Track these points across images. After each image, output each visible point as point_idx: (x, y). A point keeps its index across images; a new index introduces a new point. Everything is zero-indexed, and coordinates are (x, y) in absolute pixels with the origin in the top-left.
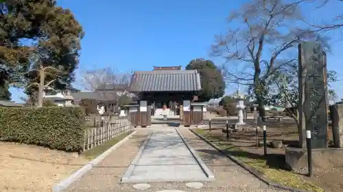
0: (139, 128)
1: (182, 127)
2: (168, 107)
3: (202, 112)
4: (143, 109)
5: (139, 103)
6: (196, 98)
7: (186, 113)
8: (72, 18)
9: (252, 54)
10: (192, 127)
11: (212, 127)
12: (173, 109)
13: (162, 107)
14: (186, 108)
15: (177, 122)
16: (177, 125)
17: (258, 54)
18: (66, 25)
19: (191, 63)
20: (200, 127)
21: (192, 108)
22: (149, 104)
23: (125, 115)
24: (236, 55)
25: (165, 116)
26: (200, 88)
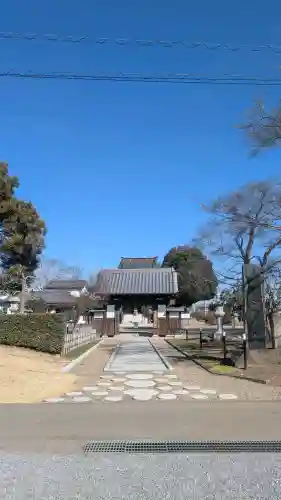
0: (105, 337)
1: (156, 337)
2: (140, 312)
3: (180, 319)
4: (111, 315)
5: (105, 308)
6: (172, 302)
7: (160, 319)
8: (34, 213)
9: (240, 248)
10: (169, 337)
11: (190, 337)
12: (146, 315)
13: (132, 312)
14: (161, 315)
15: (149, 331)
16: (151, 335)
17: (249, 248)
18: (30, 222)
19: (171, 252)
20: (177, 336)
21: (168, 313)
22: (116, 309)
23: (84, 322)
24: (221, 249)
25: (136, 323)
26: (176, 290)
